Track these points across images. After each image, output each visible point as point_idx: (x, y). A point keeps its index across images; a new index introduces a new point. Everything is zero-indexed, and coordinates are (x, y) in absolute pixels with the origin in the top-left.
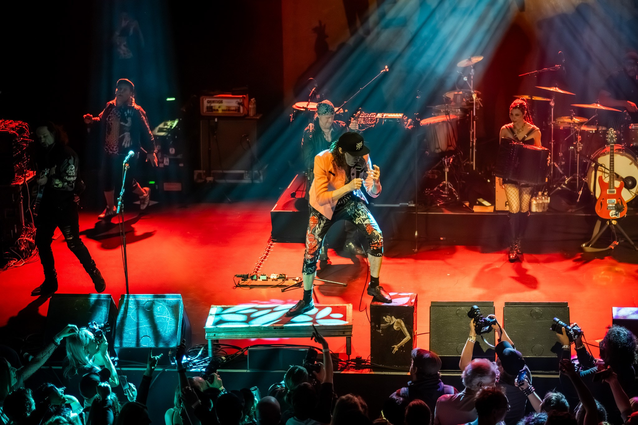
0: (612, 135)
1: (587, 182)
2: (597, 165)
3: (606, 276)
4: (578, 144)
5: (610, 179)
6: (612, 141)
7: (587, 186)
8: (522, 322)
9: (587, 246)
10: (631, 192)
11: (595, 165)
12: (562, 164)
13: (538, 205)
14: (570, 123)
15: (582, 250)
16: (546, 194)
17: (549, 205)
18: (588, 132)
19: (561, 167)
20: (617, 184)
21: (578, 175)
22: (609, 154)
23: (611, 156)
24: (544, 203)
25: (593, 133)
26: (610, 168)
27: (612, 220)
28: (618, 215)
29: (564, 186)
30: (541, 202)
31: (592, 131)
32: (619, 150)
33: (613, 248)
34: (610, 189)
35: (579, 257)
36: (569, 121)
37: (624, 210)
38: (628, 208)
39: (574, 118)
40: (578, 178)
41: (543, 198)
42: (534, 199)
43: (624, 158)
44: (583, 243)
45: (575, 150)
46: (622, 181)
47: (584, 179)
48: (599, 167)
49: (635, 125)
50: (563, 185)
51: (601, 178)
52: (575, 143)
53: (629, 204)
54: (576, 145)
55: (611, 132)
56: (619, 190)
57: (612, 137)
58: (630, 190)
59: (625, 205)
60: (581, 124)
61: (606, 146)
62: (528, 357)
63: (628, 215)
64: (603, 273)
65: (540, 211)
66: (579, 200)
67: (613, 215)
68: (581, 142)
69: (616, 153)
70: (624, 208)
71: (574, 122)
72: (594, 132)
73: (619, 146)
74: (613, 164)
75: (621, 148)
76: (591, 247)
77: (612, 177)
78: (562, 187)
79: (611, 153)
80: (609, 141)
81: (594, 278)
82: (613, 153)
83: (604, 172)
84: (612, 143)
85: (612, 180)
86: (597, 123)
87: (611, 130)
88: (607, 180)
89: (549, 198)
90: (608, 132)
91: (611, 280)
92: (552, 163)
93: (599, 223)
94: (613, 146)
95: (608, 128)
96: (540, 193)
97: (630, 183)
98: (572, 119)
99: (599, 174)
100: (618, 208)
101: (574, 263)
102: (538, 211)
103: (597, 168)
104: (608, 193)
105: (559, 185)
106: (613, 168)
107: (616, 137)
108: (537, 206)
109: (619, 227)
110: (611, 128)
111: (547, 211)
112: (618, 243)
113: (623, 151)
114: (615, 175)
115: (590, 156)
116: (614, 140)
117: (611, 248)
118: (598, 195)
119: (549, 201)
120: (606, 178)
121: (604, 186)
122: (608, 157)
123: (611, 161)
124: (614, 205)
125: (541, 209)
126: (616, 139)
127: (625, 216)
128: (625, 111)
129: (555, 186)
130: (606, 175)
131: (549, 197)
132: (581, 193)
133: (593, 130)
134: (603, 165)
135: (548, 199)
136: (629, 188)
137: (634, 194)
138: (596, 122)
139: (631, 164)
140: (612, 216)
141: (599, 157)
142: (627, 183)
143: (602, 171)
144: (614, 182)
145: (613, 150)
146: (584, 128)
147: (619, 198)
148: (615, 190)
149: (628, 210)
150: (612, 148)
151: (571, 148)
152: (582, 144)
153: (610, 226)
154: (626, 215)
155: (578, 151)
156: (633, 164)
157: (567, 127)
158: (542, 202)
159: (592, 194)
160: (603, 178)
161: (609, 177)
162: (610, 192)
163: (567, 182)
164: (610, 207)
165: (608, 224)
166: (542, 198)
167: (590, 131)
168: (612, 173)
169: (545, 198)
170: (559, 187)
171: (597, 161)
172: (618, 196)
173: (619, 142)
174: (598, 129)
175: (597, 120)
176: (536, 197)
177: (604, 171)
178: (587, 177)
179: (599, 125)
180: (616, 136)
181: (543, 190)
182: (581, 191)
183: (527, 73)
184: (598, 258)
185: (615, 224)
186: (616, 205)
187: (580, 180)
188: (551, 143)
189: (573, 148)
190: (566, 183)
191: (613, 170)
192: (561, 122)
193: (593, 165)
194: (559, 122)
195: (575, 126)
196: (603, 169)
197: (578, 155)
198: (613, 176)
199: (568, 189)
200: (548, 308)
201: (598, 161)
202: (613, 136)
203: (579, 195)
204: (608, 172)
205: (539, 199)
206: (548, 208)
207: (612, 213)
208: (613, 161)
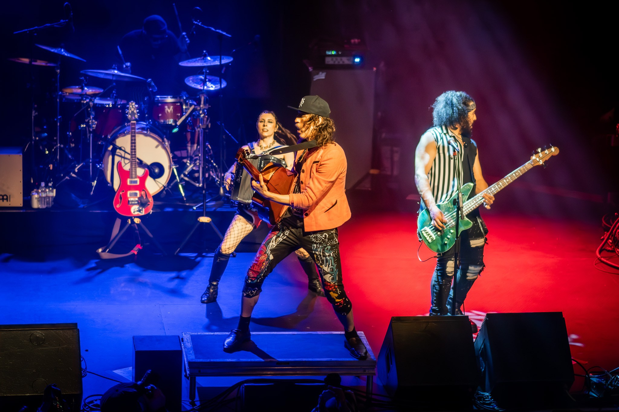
0: (132, 109)
1: (103, 170)
2: (115, 148)
3: (126, 289)
4: (90, 121)
5: (131, 166)
6: (134, 118)
7: (101, 175)
8: (19, 350)
9: (103, 251)
10: (157, 183)
11: (112, 149)
12: (71, 147)
13: (40, 199)
14: (81, 95)
15: (98, 256)
16: (50, 184)
17: (55, 199)
18: (103, 106)
19: (71, 150)
20: (140, 172)
21: (91, 161)
22: (129, 134)
23: (132, 136)
24: (49, 197)
25: (109, 108)
26: (132, 152)
27: (135, 217)
28: (141, 212)
29: (74, 175)
30: (44, 195)
31: (109, 105)
32: (143, 129)
33: (136, 253)
34: (132, 178)
35: (93, 265)
36: (79, 91)
37: (149, 204)
38: (154, 202)
39: (86, 89)
40: (91, 164)
41: (47, 190)
42: (36, 191)
43: (149, 139)
44: (99, 248)
45: (87, 129)
46: (146, 169)
47: (98, 166)
48: (118, 151)
49: (161, 98)
50: (73, 173)
51: (119, 164)
52: (87, 121)
53: (156, 197)
54: (88, 122)
55: (132, 106)
56: (143, 179)
57: (133, 112)
58: (157, 180)
59: (151, 200)
60: (94, 96)
61: (126, 124)
62: (28, 394)
63: (154, 211)
64: (123, 285)
65: (44, 207)
66: (93, 192)
67: (136, 211)
68: (93, 118)
69: (139, 133)
70: (150, 202)
71: (86, 93)
72: (111, 106)
73: (143, 124)
74: (135, 146)
75: (145, 126)
76: (108, 252)
77: (134, 163)
78: (71, 177)
79: (132, 133)
80: (129, 117)
81: (112, 292)
82: (135, 133)
83: (124, 158)
84: (134, 120)
85: (133, 167)
86: (115, 95)
87: (132, 103)
88: (127, 167)
89: (55, 190)
90: (128, 106)
91: (134, 294)
92: (59, 145)
93: (118, 222)
94: (134, 124)
95: (128, 101)
96: (43, 184)
97: (157, 171)
98: (82, 89)
99: (117, 159)
100: (142, 204)
101: (87, 272)
102: (40, 208)
103: (115, 152)
104: (129, 184)
105: (68, 174)
106: (135, 152)
107: (138, 113)
108: (39, 201)
109: (143, 227)
110: (132, 102)
111: (52, 206)
112: (142, 246)
113: (147, 131)
114: (137, 160)
115: (106, 136)
116: (136, 116)
117: (134, 254)
118: (116, 186)
119: (54, 194)
120: (126, 164)
121: (124, 175)
122: (128, 137)
123: (132, 143)
124: (137, 199)
125: (44, 205)
126: (139, 114)
127: (151, 213)
128: (149, 80)
129: (62, 175)
130: (127, 161)
131: (54, 188)
132: (94, 183)
133: (109, 103)
134: (123, 149)
135: (53, 192)
136: (155, 176)
137: (161, 186)
138: (114, 93)
139: (157, 147)
140: (134, 212)
141: (117, 137)
142: (152, 170)
143: (121, 156)
144: (136, 169)
145: (134, 128)
146: (97, 101)
147: (143, 190)
148: (138, 180)
149: (154, 205)
150: (133, 126)
151: (82, 126)
152: (95, 121)
153: (132, 225)
154: (152, 211)
155: (91, 130)
156: (160, 147)
157: (77, 100)
158: (46, 196)
159: (109, 185)
160: (123, 164)
161: (129, 164)
162: (131, 182)
163: (78, 169)
164: (132, 201)
165: (130, 222)
166: (45, 190)
167: (106, 104)
168: (134, 158)
169: (50, 191)
170: (68, 176)
171: (114, 143)
172: (142, 187)
173: (142, 118)
174: (116, 102)
175: (115, 91)
176: (38, 188)
177: (123, 155)
178: (102, 164)
179: (116, 98)
180: (138, 111)
181: (47, 180)
182: (96, 182)
183: (25, 29)
184: (117, 266)
185: (139, 223)
186: (138, 198)
187: (94, 167)
188: (57, 120)
189: (84, 126)
190: (76, 171)
191: (135, 155)
192: (69, 93)
193: (110, 148)
194: (66, 93)
195: (87, 98)
196: (123, 153)
197: (91, 135)
198: (136, 162)
199: (79, 178)
200: (51, 331)
201: (116, 142)
202: (135, 111)
203: (93, 186)
204: (128, 156)
205: (42, 191)
206: (53, 203)
207: (134, 210)
208: (135, 143)
